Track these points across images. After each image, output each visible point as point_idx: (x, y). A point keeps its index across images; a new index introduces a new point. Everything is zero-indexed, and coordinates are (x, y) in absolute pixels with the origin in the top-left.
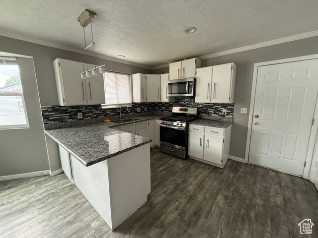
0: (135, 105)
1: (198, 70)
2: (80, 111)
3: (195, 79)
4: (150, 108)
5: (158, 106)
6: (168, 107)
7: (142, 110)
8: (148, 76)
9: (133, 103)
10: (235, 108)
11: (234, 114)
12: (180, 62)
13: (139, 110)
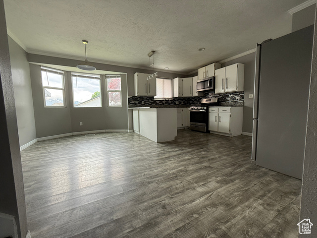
0: (174, 99)
1: (216, 71)
2: (143, 100)
3: (214, 77)
4: (186, 102)
5: (191, 100)
6: (198, 101)
7: (180, 103)
8: (184, 79)
9: (173, 98)
10: (245, 95)
11: (245, 99)
12: (205, 67)
13: (177, 103)
